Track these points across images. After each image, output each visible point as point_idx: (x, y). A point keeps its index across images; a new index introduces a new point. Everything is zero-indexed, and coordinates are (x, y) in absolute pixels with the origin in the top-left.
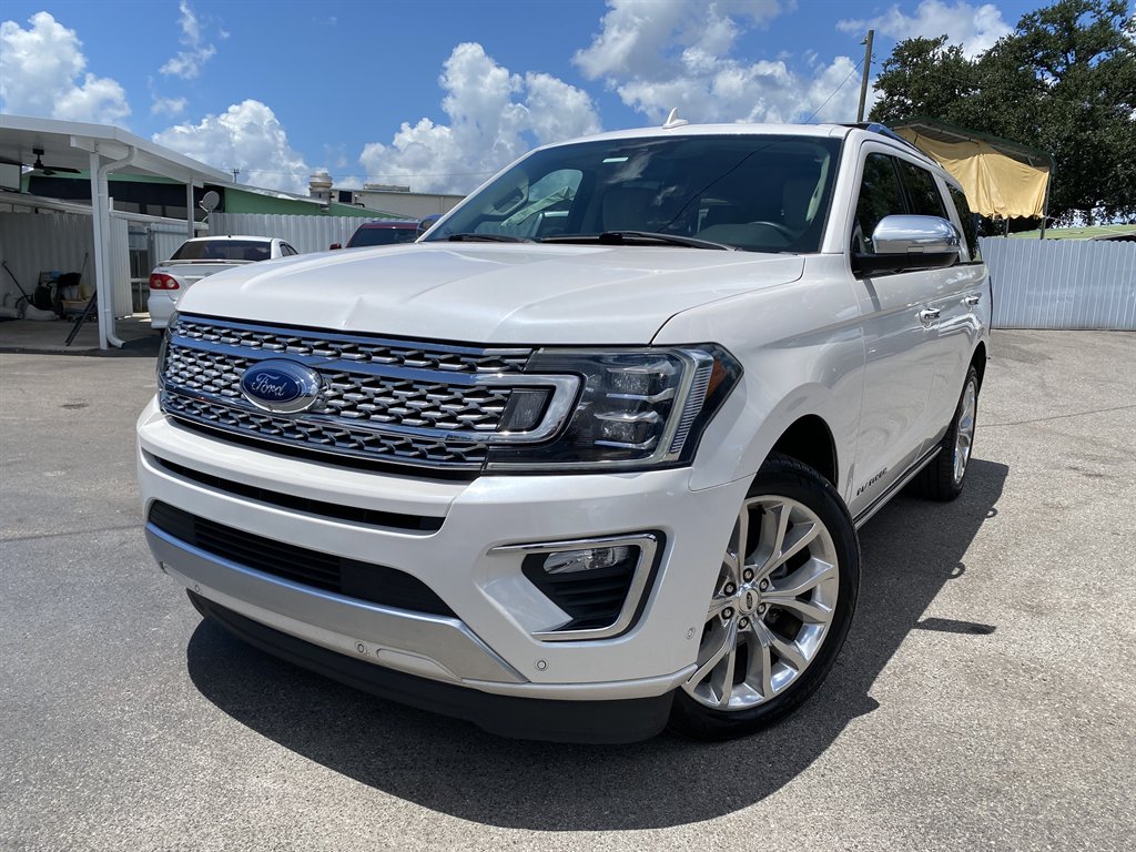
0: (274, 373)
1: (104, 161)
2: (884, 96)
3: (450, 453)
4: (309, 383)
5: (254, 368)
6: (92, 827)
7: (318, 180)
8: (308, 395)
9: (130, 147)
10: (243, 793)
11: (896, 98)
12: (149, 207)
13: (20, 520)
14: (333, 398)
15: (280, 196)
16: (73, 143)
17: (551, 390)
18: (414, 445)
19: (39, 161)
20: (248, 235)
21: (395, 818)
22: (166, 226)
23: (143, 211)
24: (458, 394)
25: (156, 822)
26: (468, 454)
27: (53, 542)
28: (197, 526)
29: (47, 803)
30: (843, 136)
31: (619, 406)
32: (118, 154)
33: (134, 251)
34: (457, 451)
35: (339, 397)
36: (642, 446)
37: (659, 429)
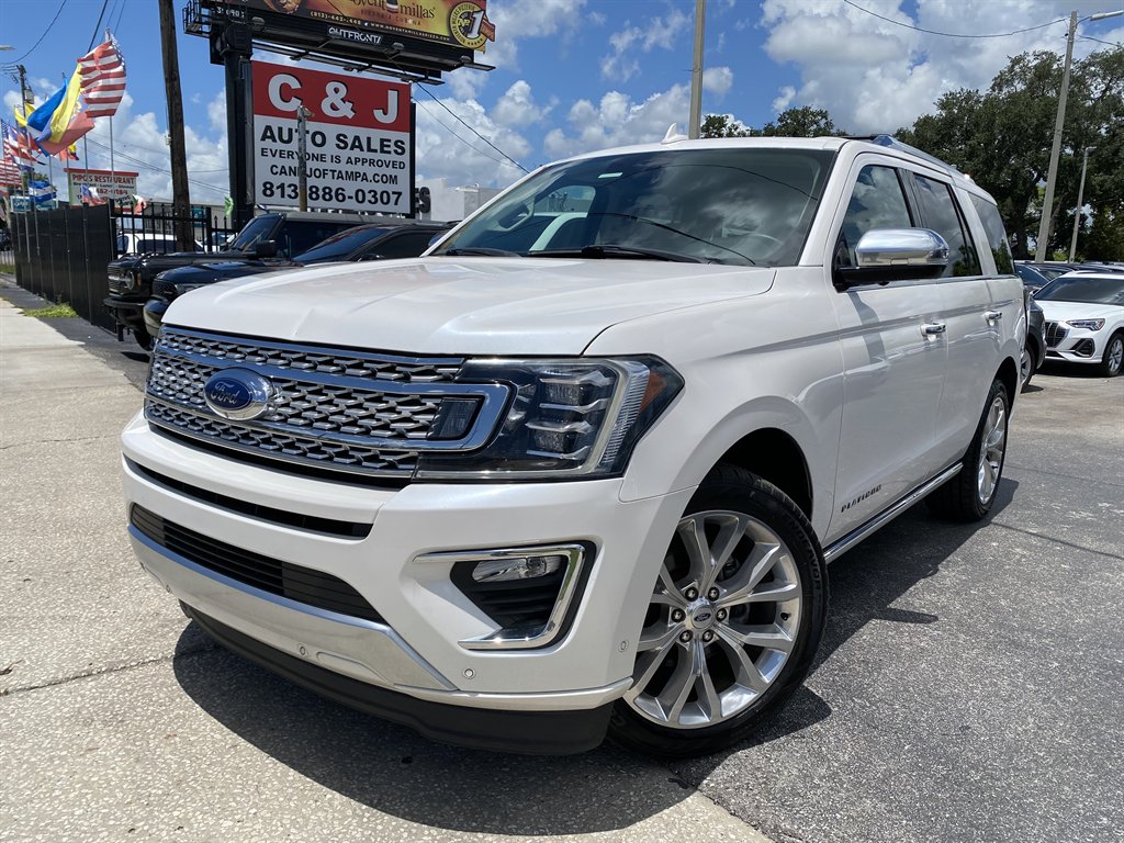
3: (383, 461)
4: (260, 392)
8: (260, 403)
14: (283, 406)
17: (481, 399)
18: (351, 453)
24: (393, 402)
26: (401, 462)
30: (837, 148)
31: (558, 417)
34: (390, 458)
35: (287, 405)
36: (573, 456)
37: (591, 439)
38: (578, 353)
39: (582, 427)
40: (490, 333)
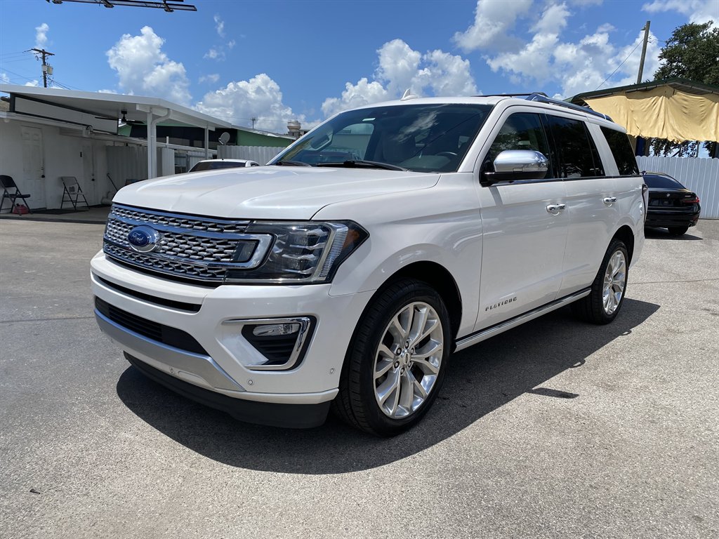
0: (139, 232)
1: (155, 117)
2: (666, 63)
3: (210, 273)
4: (154, 238)
5: (134, 229)
6: (41, 446)
7: (292, 125)
8: (153, 244)
9: (168, 109)
10: (115, 438)
11: (675, 64)
12: (195, 142)
13: (68, 309)
14: (164, 245)
15: (269, 135)
16: (138, 108)
17: (258, 242)
19: (124, 117)
20: (240, 159)
21: (180, 456)
22: (197, 153)
23: (192, 145)
25: (69, 447)
26: (218, 274)
27: (79, 321)
28: (110, 309)
29: (25, 434)
30: (495, 104)
31: (296, 251)
32: (163, 113)
33: (179, 168)
34: (213, 272)
35: (166, 245)
36: (305, 272)
37: (316, 263)
38: (309, 219)
39: (311, 257)
40: (278, 207)
